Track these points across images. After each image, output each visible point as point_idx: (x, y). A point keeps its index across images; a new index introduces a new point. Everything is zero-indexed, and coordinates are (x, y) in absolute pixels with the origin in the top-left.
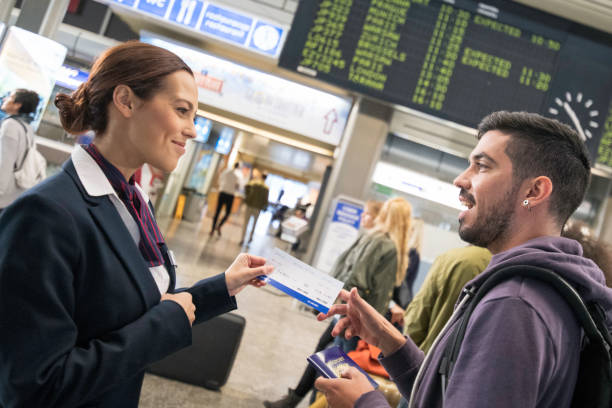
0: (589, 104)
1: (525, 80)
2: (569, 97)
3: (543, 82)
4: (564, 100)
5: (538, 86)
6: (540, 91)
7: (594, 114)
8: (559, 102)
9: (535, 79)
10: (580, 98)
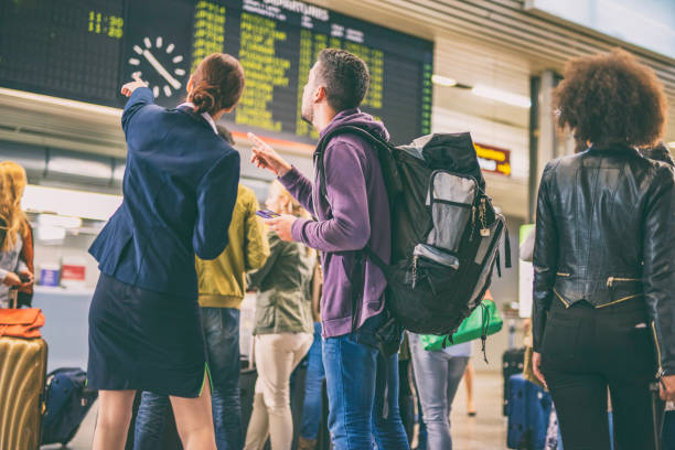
0: (170, 48)
1: (94, 27)
2: (147, 42)
3: (116, 27)
4: (144, 47)
5: (111, 34)
6: (114, 38)
7: (178, 59)
8: (138, 49)
9: (105, 25)
10: (159, 42)
